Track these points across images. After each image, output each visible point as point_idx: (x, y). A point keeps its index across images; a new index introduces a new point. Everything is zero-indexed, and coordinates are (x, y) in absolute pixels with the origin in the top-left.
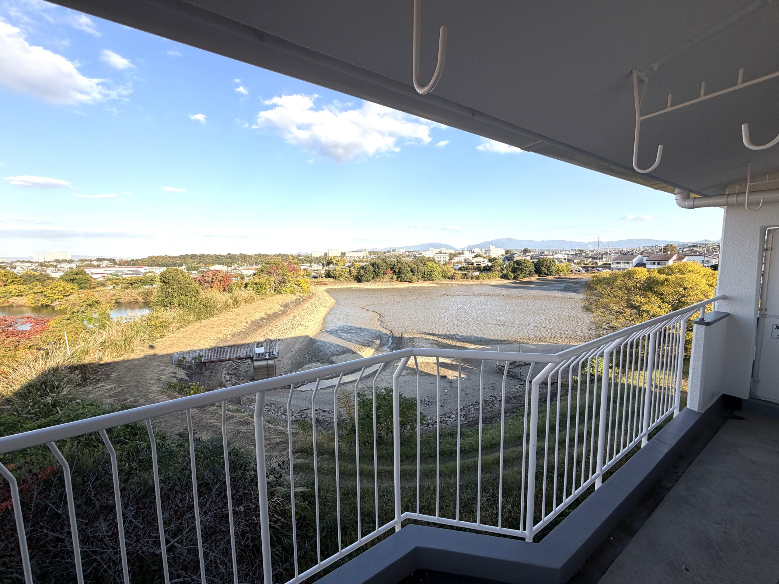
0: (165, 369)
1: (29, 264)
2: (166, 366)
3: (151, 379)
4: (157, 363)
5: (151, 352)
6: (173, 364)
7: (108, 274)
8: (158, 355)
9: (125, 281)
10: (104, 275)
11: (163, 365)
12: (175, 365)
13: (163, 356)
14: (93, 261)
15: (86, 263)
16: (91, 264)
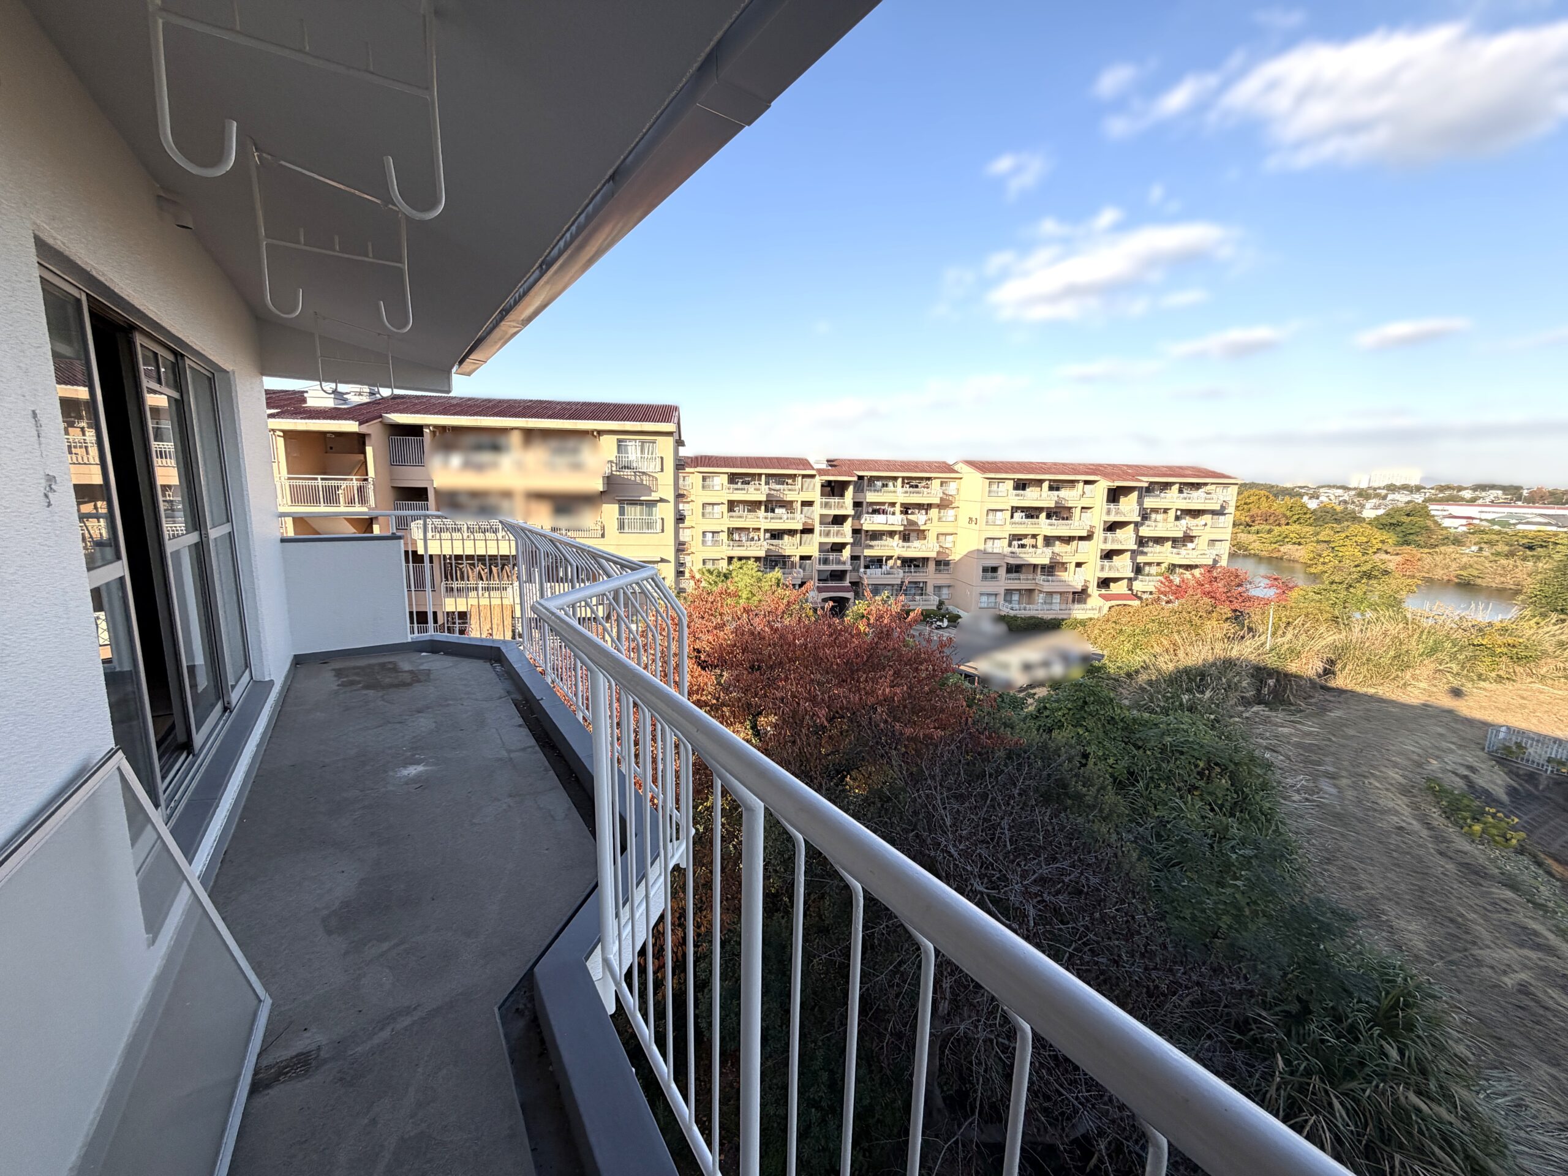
0: (1452, 751)
1: (1340, 492)
2: (1460, 747)
3: (1400, 753)
4: (1440, 730)
5: (1447, 702)
6: (1483, 749)
7: (1481, 520)
8: (1458, 716)
9: (1515, 538)
10: (1471, 521)
11: (1454, 740)
12: (1489, 753)
13: (1470, 722)
14: (1466, 489)
15: (1448, 493)
16: (1458, 496)
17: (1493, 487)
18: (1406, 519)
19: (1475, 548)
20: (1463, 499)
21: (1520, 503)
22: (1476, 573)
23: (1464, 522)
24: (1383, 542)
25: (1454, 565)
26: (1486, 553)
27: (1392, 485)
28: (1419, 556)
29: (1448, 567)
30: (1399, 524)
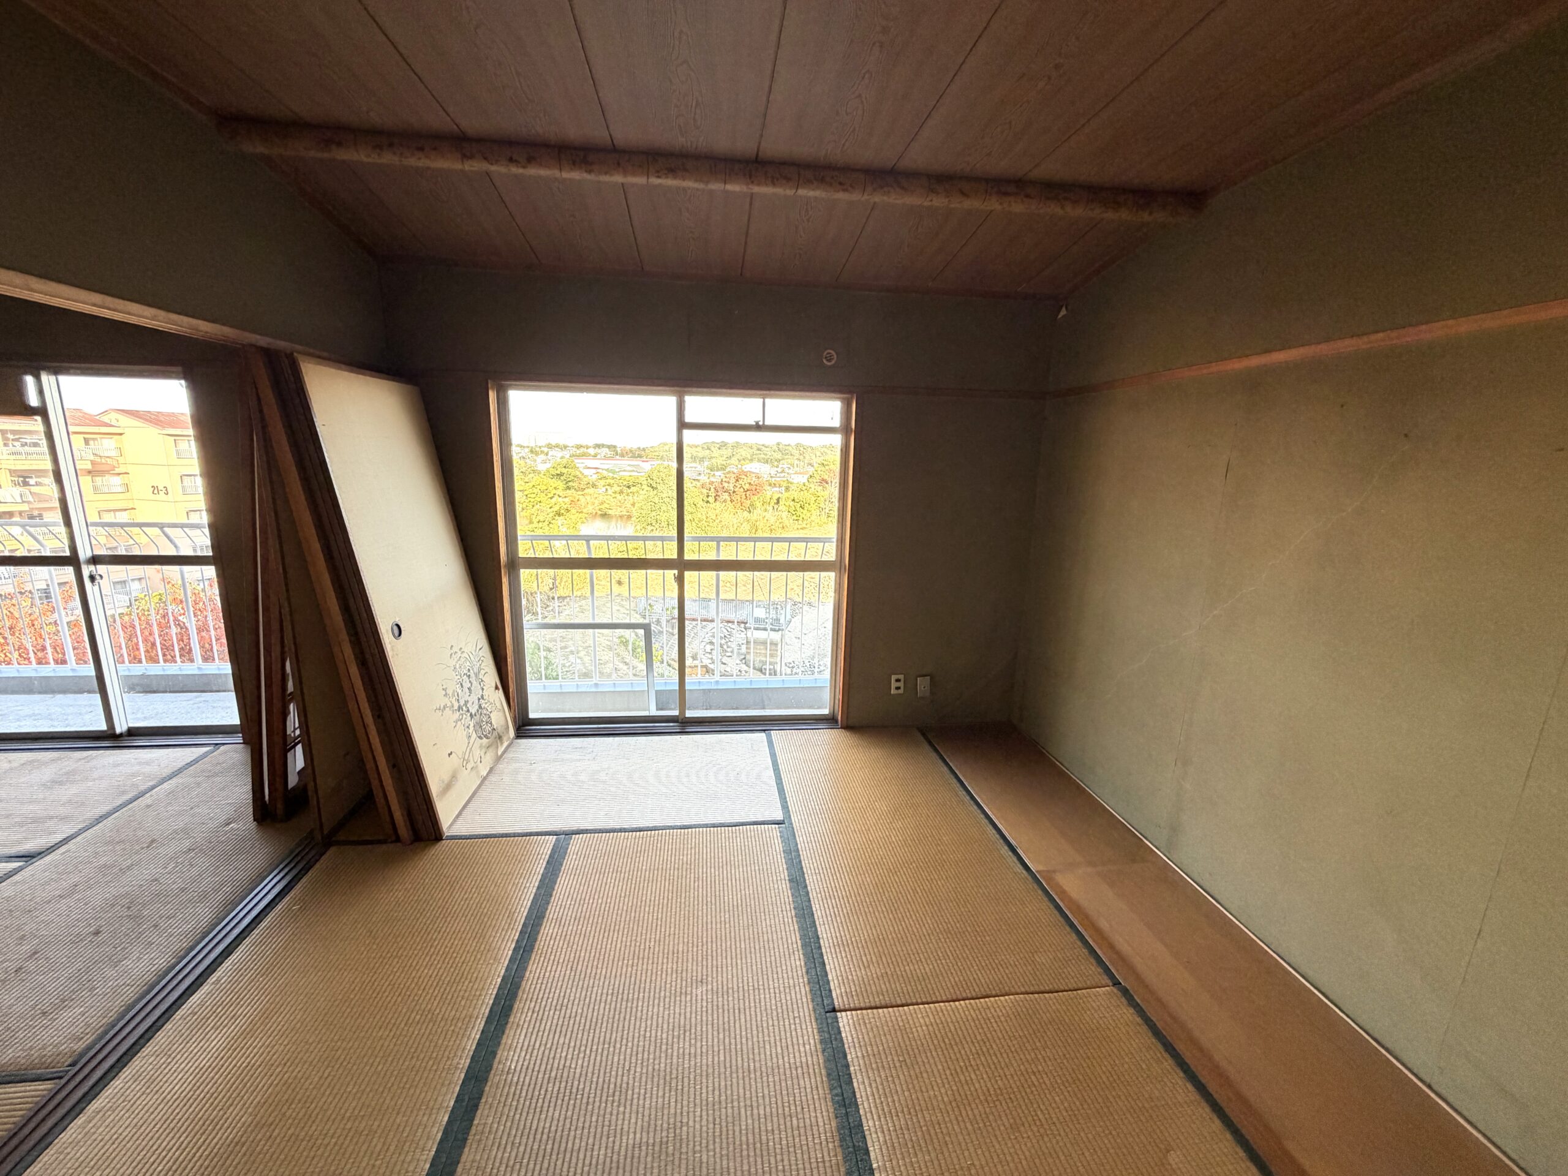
17: (603, 446)
18: (564, 471)
19: (604, 489)
20: (590, 455)
21: (618, 457)
22: (608, 506)
23: (594, 471)
24: (555, 488)
25: (597, 502)
26: (610, 492)
27: (549, 444)
28: (577, 497)
29: (593, 504)
30: (561, 475)
